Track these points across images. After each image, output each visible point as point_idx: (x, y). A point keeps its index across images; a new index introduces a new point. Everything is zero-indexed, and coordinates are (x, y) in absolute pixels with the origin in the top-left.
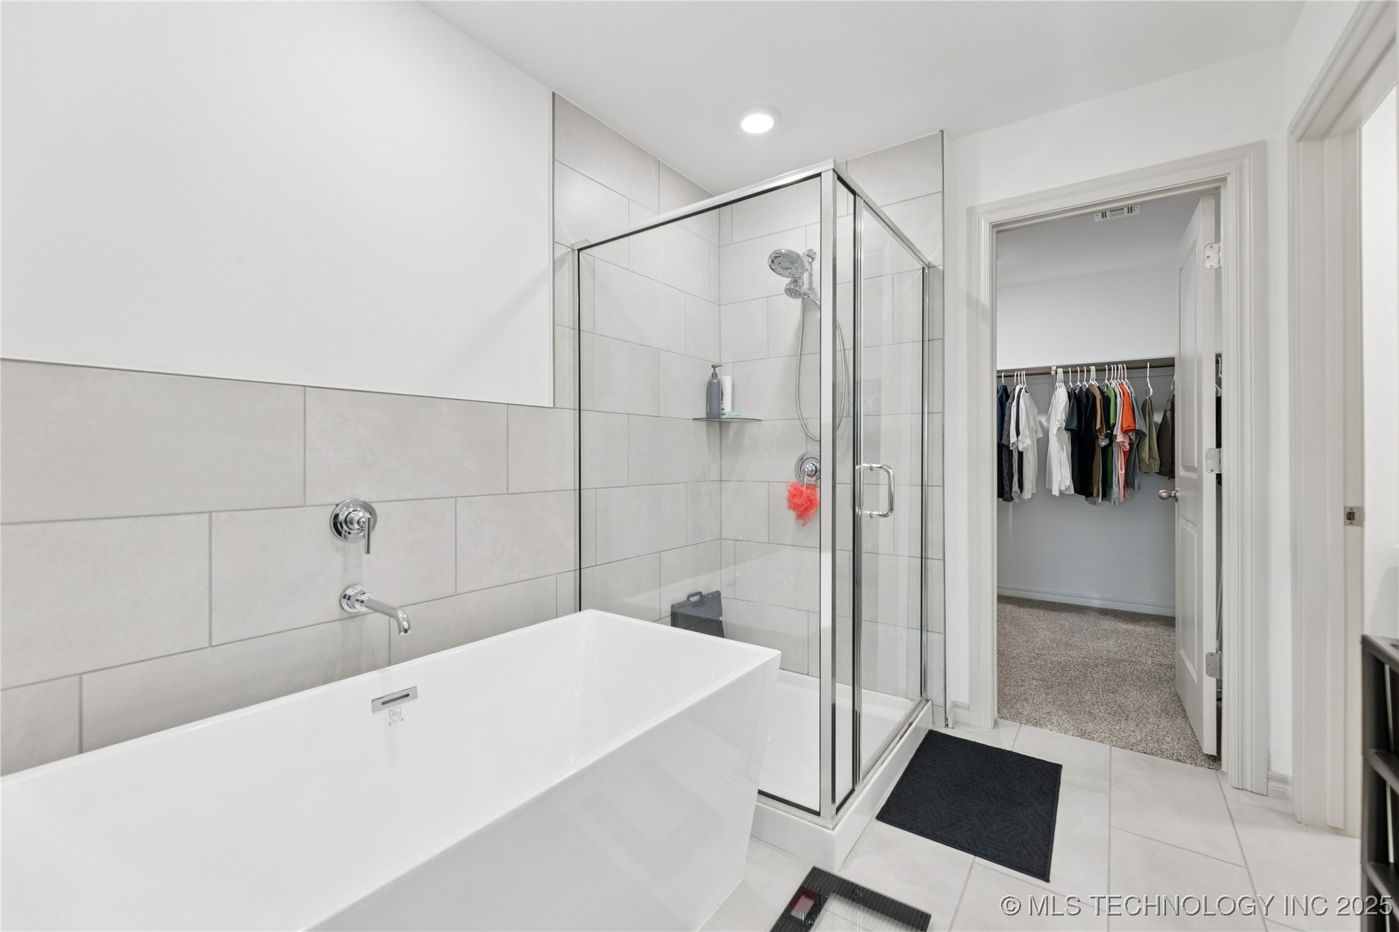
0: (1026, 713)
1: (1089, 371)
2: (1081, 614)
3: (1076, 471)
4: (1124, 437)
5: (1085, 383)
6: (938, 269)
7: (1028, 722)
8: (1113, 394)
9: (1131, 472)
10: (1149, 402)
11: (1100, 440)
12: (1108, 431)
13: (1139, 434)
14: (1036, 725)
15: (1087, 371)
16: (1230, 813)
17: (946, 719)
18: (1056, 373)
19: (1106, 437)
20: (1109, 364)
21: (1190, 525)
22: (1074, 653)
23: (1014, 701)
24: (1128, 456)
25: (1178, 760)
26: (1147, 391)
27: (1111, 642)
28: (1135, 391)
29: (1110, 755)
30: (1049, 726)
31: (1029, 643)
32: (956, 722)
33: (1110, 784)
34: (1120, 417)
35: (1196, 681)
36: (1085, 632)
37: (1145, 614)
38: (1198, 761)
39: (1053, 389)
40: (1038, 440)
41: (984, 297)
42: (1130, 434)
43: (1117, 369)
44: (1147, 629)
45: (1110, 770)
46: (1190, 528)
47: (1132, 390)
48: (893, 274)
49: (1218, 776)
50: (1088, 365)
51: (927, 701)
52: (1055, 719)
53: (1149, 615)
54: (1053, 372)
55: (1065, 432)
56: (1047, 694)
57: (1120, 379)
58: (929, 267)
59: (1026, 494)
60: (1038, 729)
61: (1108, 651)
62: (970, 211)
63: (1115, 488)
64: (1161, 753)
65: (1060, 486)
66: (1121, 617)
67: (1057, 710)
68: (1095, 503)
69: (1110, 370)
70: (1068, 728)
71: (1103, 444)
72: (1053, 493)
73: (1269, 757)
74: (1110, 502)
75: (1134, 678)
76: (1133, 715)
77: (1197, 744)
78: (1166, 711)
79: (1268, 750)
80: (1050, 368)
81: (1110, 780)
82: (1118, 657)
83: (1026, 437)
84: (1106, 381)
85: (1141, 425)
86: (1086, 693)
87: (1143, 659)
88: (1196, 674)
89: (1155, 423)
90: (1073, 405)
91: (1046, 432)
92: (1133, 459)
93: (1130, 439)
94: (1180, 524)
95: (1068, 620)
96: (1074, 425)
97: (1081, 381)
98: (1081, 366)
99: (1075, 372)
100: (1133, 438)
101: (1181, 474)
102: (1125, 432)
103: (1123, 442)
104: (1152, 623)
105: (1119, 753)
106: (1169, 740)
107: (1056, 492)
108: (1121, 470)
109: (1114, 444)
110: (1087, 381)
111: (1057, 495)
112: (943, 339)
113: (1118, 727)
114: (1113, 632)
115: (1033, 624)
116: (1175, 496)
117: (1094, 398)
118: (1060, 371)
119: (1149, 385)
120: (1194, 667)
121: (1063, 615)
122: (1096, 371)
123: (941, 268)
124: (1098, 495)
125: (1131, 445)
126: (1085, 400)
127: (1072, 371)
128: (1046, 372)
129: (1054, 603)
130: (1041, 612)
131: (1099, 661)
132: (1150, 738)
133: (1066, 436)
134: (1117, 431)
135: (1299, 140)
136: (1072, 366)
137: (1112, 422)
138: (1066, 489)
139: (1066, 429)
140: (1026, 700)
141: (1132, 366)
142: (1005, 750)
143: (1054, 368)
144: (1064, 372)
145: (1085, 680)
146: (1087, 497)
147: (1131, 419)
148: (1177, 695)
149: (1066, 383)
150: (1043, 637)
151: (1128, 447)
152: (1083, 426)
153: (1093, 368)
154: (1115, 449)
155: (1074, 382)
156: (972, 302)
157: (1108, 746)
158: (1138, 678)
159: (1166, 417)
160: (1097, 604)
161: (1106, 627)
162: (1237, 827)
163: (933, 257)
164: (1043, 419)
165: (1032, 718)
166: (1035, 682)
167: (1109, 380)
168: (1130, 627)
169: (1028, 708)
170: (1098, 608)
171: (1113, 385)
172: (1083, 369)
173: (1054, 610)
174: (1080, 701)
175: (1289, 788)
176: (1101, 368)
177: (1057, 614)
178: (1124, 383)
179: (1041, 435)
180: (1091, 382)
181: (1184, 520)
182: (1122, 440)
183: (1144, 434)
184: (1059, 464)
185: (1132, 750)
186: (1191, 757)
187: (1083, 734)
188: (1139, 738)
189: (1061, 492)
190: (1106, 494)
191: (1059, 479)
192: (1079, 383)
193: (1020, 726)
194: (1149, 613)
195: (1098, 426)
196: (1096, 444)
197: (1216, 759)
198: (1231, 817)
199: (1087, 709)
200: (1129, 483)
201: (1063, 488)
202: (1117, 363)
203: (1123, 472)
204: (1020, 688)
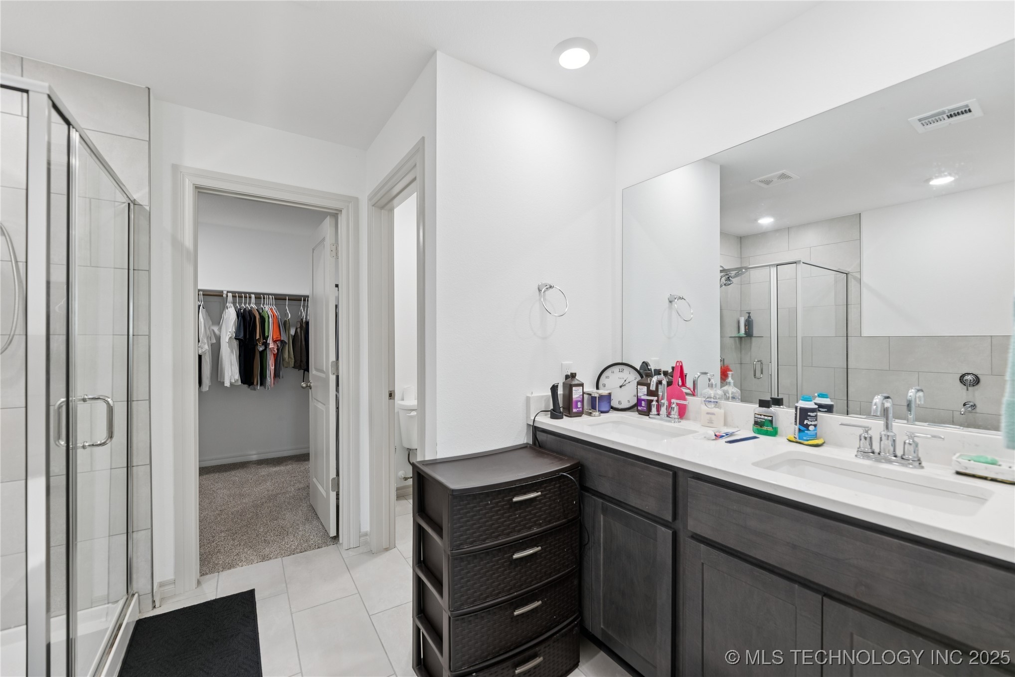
0: (221, 562)
1: (250, 297)
2: (245, 469)
3: (242, 368)
4: (274, 345)
5: (247, 305)
6: (145, 209)
7: (224, 569)
8: (267, 315)
9: (277, 368)
10: (288, 322)
11: (259, 346)
12: (264, 341)
13: (283, 342)
14: (229, 568)
15: (249, 298)
16: (347, 566)
17: (154, 602)
18: (227, 296)
19: (263, 345)
20: (264, 294)
21: (320, 403)
22: (245, 501)
23: (210, 556)
24: (276, 357)
25: (319, 548)
26: (286, 315)
27: (268, 484)
28: (280, 315)
29: (283, 564)
30: (240, 564)
31: (212, 504)
32: (162, 599)
33: (286, 584)
34: (271, 331)
35: (325, 496)
36: (251, 481)
37: (284, 457)
38: (328, 543)
39: (224, 307)
40: (212, 345)
41: (188, 242)
42: (277, 343)
43: (269, 299)
44: (288, 467)
45: (284, 574)
46: (320, 406)
47: (278, 313)
48: (90, 199)
49: (338, 548)
50: (250, 293)
51: (133, 595)
52: (243, 556)
53: (287, 457)
54: (224, 295)
55: (235, 341)
56: (233, 540)
57: (270, 305)
58: (134, 204)
59: (204, 388)
60: (233, 570)
61: (268, 491)
62: (175, 168)
63: (268, 379)
64: (310, 548)
65: (231, 380)
66: (271, 463)
67: (243, 549)
68: (255, 389)
69: (264, 298)
70: (253, 559)
71: (261, 349)
72: (225, 385)
73: (360, 525)
74: (265, 388)
75: (286, 504)
76: (291, 530)
77: (326, 532)
78: (307, 519)
79: (360, 522)
80: (222, 292)
81: (286, 582)
82: (274, 493)
83: (205, 344)
84: (262, 306)
85: (284, 337)
86: (260, 527)
87: (289, 489)
88: (325, 493)
89: (292, 335)
90: (241, 321)
91: (218, 339)
92: (279, 359)
93: (278, 346)
94: (312, 403)
95: (237, 476)
96: (241, 336)
97: (245, 304)
98: (245, 293)
99: (240, 297)
100: (279, 345)
101: (313, 373)
102: (275, 342)
103: (273, 348)
104: (289, 462)
105: (288, 560)
106: (312, 537)
107: (227, 384)
108: (272, 367)
109: (267, 349)
110: (250, 304)
111: (228, 386)
112: (149, 271)
113: (284, 543)
114: (268, 476)
115: (212, 487)
116: (310, 386)
117: (255, 317)
118: (230, 295)
119: (288, 311)
120: (324, 489)
121: (233, 473)
122: (255, 298)
123: (148, 208)
124: (257, 384)
125: (278, 350)
126: (248, 319)
127: (238, 296)
128: (219, 294)
129: (224, 465)
130: (217, 475)
131: (264, 500)
132: (302, 541)
133: (235, 344)
134: (270, 341)
135: (373, 206)
136: (239, 293)
137: (266, 335)
138: (235, 381)
139: (235, 339)
140: (219, 551)
141: (278, 297)
142: (211, 601)
143: (225, 292)
144: (233, 296)
145: (257, 518)
146: (249, 386)
147: (278, 334)
148: (311, 506)
149: (234, 303)
150: (221, 495)
151: (276, 351)
152: (247, 337)
153: (253, 296)
154: (268, 352)
155: (240, 303)
156: (176, 243)
157: (280, 559)
158: (289, 503)
159: (297, 332)
160: (255, 458)
161: (263, 473)
162: (351, 572)
163: (140, 196)
164: (216, 329)
165: (227, 564)
166: (223, 534)
167: (263, 305)
168: (277, 469)
169: (222, 557)
170: (255, 461)
171: (267, 309)
172: (245, 296)
173: (226, 471)
174: (257, 536)
175: (368, 537)
176: (259, 296)
177: (228, 473)
178: (273, 308)
179: (214, 341)
180: (252, 305)
181: (315, 401)
182: (273, 347)
183: (285, 342)
184: (230, 364)
185: (294, 554)
186: (325, 542)
187: (265, 558)
188: (297, 544)
189: (231, 384)
190: (263, 383)
191: (230, 374)
192: (243, 305)
193: (218, 575)
194: (286, 455)
195: (258, 337)
196: (256, 348)
197: (336, 538)
198: (347, 568)
199: (263, 539)
200: (277, 375)
201: (233, 381)
202: (269, 294)
203: (273, 368)
204: (213, 544)
